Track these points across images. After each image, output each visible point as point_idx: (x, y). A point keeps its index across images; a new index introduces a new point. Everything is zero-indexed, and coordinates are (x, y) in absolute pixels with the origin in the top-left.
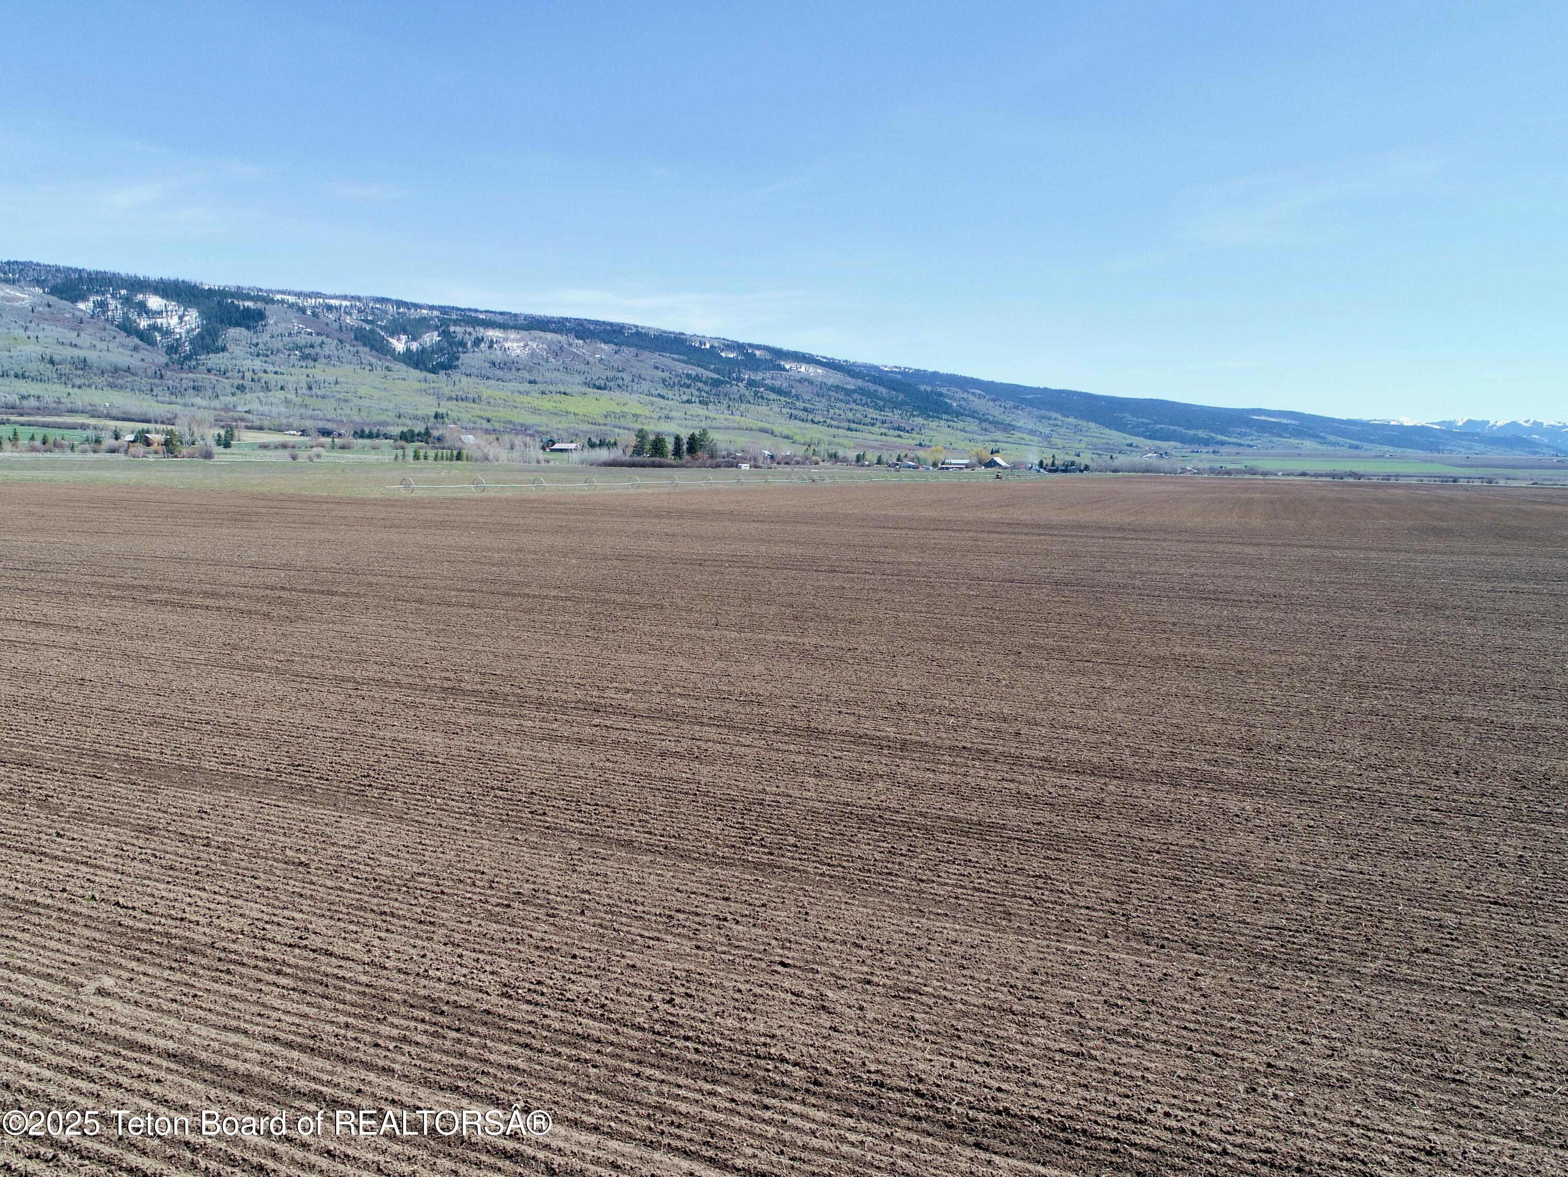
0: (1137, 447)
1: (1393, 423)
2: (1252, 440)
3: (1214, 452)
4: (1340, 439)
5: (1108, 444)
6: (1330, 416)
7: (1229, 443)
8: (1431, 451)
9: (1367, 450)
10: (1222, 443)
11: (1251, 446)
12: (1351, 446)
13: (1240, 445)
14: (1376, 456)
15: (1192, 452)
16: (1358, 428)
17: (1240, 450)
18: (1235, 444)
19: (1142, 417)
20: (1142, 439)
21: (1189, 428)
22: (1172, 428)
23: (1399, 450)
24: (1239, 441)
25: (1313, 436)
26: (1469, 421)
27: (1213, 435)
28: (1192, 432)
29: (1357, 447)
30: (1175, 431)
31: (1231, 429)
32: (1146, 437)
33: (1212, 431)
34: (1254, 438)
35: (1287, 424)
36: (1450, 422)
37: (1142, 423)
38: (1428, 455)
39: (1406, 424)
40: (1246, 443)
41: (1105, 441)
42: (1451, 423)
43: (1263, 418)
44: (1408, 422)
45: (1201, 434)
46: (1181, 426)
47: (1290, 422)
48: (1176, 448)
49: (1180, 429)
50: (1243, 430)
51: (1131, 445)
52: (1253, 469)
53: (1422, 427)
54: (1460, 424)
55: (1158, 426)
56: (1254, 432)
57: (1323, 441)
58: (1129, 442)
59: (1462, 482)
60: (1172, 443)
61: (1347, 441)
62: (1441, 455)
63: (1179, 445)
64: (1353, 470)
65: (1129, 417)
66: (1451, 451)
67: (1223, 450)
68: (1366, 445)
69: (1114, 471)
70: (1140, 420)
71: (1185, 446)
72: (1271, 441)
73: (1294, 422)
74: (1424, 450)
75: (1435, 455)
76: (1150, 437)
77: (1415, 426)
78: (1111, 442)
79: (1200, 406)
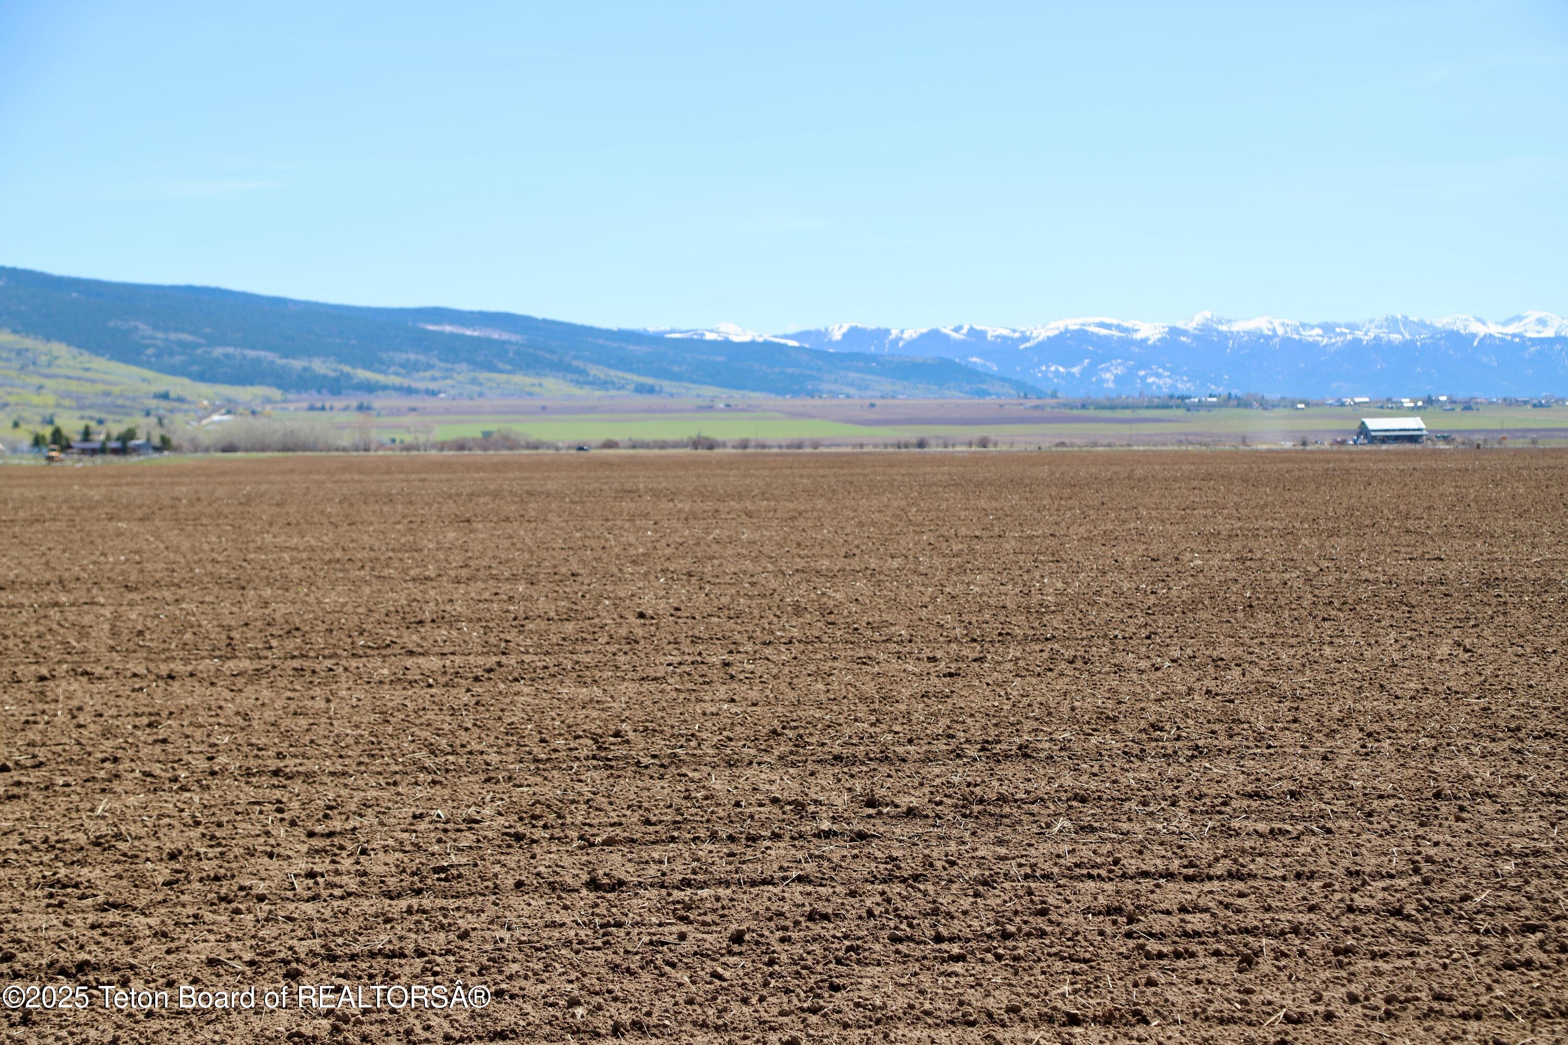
0: (181, 400)
1: (709, 336)
2: (434, 379)
3: (360, 408)
4: (614, 374)
5: (108, 394)
6: (588, 323)
7: (385, 388)
8: (795, 394)
9: (672, 395)
10: (370, 388)
11: (434, 393)
12: (641, 389)
13: (410, 391)
14: (700, 409)
15: (312, 408)
16: (645, 349)
17: (413, 401)
18: (399, 389)
19: (176, 330)
20: (186, 381)
21: (290, 354)
22: (251, 353)
23: (737, 394)
24: (406, 382)
25: (560, 368)
26: (853, 331)
27: (347, 369)
28: (298, 364)
29: (651, 390)
30: (258, 361)
31: (384, 356)
32: (190, 376)
33: (343, 360)
34: (438, 374)
35: (503, 343)
36: (818, 333)
37: (180, 343)
38: (788, 401)
39: (736, 339)
40: (421, 385)
41: (100, 387)
42: (820, 335)
43: (448, 329)
44: (739, 335)
45: (321, 366)
46: (267, 348)
47: (505, 336)
48: (268, 400)
49: (270, 356)
50: (412, 357)
51: (165, 396)
52: (506, 438)
53: (767, 344)
54: (837, 336)
55: (218, 351)
56: (434, 361)
57: (581, 377)
58: (160, 388)
59: (932, 450)
60: (260, 391)
61: (629, 376)
62: (816, 402)
63: (276, 394)
64: (705, 434)
65: (144, 328)
66: (834, 395)
67: (379, 402)
68: (667, 385)
69: (225, 450)
70: (173, 336)
71: (291, 396)
72: (474, 381)
73: (514, 338)
74: (780, 392)
75: (809, 402)
76: (201, 377)
77: (753, 343)
78: (116, 390)
79: (306, 303)
